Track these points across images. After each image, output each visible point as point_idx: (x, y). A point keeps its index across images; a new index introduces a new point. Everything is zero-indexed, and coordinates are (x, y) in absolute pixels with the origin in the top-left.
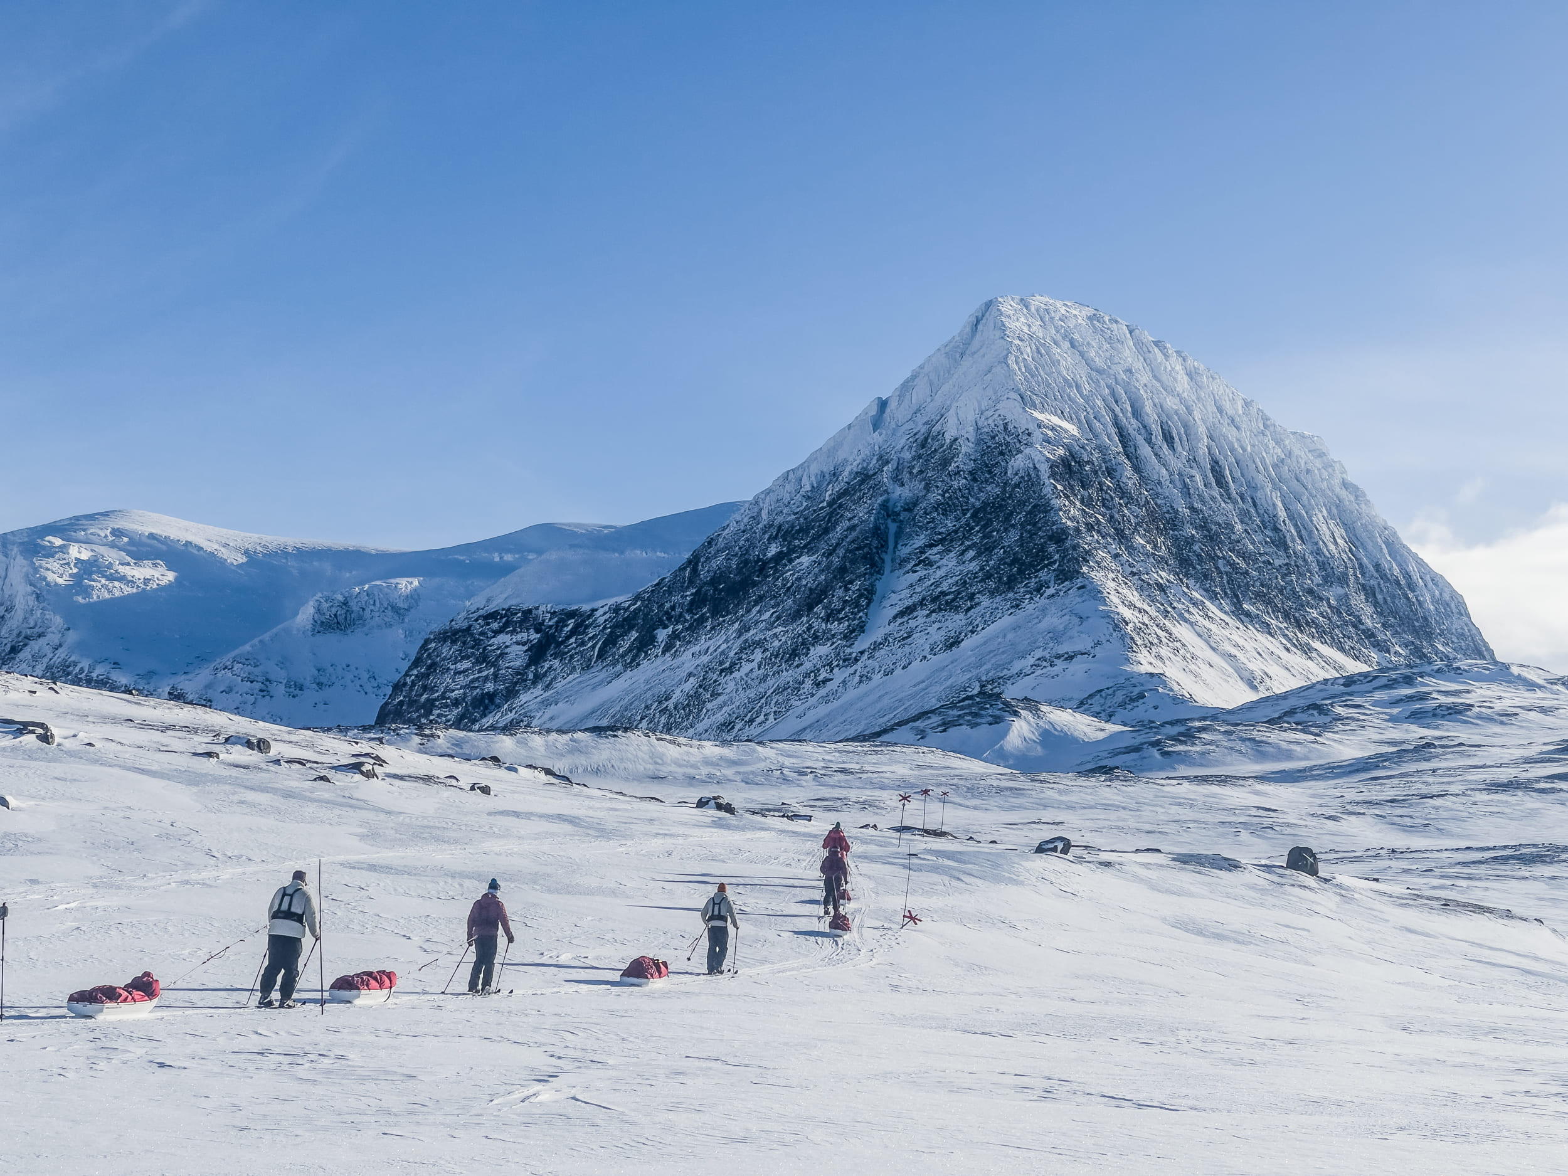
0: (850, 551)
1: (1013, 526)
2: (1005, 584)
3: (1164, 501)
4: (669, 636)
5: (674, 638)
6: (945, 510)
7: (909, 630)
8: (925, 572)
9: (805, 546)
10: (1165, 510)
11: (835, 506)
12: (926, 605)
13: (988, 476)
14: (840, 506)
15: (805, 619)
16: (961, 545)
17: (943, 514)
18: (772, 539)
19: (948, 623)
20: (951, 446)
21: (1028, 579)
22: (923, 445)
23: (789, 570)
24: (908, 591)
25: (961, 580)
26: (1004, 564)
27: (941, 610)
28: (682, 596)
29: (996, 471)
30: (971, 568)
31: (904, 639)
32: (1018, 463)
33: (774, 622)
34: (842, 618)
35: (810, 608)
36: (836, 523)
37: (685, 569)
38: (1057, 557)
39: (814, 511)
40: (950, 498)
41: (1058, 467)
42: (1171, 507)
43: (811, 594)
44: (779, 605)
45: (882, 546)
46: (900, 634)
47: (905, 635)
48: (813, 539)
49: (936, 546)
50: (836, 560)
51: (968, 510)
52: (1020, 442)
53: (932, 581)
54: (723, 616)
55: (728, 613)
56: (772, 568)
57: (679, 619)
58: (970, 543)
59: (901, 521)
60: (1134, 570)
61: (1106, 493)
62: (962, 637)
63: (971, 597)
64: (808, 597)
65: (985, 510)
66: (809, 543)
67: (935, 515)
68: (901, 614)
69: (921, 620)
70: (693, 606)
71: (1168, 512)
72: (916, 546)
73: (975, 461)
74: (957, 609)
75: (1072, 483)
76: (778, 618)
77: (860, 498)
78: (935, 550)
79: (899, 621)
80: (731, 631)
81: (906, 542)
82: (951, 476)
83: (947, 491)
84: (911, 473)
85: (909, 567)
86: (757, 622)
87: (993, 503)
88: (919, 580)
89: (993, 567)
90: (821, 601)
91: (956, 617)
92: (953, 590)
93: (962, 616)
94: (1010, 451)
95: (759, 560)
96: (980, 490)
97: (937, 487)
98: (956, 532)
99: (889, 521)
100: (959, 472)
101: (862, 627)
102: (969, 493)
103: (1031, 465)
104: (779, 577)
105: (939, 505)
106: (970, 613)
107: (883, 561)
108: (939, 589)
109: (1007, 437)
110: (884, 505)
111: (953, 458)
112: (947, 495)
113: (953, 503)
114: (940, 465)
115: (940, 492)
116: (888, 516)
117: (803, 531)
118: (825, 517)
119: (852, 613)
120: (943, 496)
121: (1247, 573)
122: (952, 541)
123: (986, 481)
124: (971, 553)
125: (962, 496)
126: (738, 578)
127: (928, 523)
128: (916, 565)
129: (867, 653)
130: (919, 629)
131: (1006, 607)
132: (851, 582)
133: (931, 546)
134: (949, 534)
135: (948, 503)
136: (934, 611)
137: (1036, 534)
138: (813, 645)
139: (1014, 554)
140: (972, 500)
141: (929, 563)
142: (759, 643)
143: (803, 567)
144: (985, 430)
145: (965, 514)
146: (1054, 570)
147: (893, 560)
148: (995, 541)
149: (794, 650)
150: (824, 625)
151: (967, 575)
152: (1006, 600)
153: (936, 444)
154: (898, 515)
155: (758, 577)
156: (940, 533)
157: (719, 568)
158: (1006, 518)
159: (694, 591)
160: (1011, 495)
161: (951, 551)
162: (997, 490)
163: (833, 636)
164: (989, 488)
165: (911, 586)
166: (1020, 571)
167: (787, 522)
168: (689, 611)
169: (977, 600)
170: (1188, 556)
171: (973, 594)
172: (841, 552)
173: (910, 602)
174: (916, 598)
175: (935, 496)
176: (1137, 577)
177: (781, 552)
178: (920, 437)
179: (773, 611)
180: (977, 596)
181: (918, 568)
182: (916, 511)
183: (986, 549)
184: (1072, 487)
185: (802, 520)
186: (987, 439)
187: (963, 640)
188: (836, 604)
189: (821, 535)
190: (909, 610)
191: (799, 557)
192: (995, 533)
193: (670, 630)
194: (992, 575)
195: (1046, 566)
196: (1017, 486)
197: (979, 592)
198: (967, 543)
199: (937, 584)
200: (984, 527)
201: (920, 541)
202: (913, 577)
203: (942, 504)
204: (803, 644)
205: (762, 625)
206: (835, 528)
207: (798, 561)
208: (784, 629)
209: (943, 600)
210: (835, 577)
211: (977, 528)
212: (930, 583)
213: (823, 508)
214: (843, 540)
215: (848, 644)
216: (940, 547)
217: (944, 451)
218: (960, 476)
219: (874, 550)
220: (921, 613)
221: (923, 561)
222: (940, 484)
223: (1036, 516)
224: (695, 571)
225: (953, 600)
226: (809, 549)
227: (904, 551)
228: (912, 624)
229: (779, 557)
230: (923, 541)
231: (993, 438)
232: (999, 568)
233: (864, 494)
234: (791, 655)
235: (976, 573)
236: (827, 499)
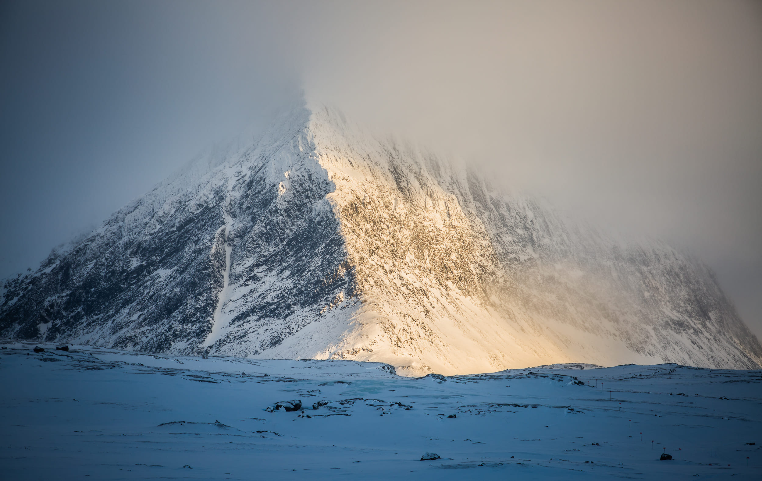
0: (199, 271)
1: (317, 254)
2: (312, 298)
3: (429, 223)
4: (50, 329)
5: (55, 331)
6: (268, 238)
7: (244, 331)
8: (254, 286)
9: (161, 261)
10: (430, 230)
11: (183, 231)
12: (256, 312)
13: (298, 213)
14: (187, 231)
15: (165, 321)
16: (280, 265)
17: (266, 241)
18: (135, 253)
19: (273, 326)
20: (271, 190)
21: (328, 294)
22: (250, 185)
23: (149, 280)
24: (242, 300)
25: (280, 294)
26: (310, 284)
27: (267, 316)
28: (58, 297)
29: (304, 209)
30: (288, 285)
31: (241, 337)
32: (318, 206)
33: (142, 322)
34: (195, 321)
35: (169, 312)
36: (184, 244)
37: (57, 273)
38: (347, 279)
39: (167, 233)
40: (271, 229)
41: (347, 210)
42: (435, 227)
43: (170, 302)
44: (144, 309)
45: (222, 265)
46: (238, 334)
47: (242, 335)
48: (167, 256)
49: (262, 265)
50: (186, 276)
51: (284, 238)
52: (321, 189)
53: (260, 293)
54: (97, 315)
55: (100, 312)
56: (135, 277)
57: (57, 315)
58: (286, 264)
59: (234, 245)
60: (404, 282)
61: (384, 223)
62: (282, 337)
63: (288, 307)
64: (168, 304)
65: (297, 240)
66: (164, 259)
67: (260, 242)
68: (238, 318)
69: (253, 324)
70: (70, 304)
71: (432, 231)
72: (247, 266)
73: (288, 202)
74: (278, 316)
75: (358, 220)
76: (145, 319)
77: (203, 226)
78: (261, 269)
79: (237, 323)
80: (106, 328)
81: (239, 262)
82: (271, 213)
83: (268, 224)
84: (241, 208)
85: (242, 281)
86: (127, 323)
87: (302, 235)
88: (250, 292)
89: (303, 286)
90: (177, 308)
91: (278, 322)
92: (275, 301)
93: (282, 321)
94: (314, 195)
95: (123, 271)
96: (293, 224)
97: (261, 221)
98: (276, 255)
99: (226, 245)
100: (277, 211)
101: (210, 328)
102: (285, 226)
103: (328, 209)
104: (141, 285)
105: (263, 234)
106: (288, 319)
107: (223, 277)
108: (265, 301)
109: (311, 185)
110: (222, 234)
111: (272, 199)
112: (268, 227)
113: (273, 234)
114: (263, 203)
115: (263, 224)
116: (225, 241)
117: (159, 249)
118: (175, 240)
119: (202, 317)
120: (266, 228)
121: (493, 273)
122: (273, 262)
123: (297, 217)
124: (287, 273)
125: (280, 228)
126: (107, 285)
127: (255, 248)
128: (247, 280)
129: (214, 348)
130: (252, 330)
131: (312, 315)
132: (200, 294)
133: (258, 265)
134: (271, 257)
135: (269, 234)
136: (262, 317)
137: (332, 262)
138: (174, 341)
139: (318, 277)
140: (287, 231)
141: (255, 279)
142: (131, 339)
143: (160, 280)
144: (295, 179)
145: (282, 242)
146: (345, 289)
147: (230, 276)
148: (304, 265)
149: (159, 345)
150: (181, 326)
151: (285, 290)
152: (312, 310)
153: (259, 188)
154: (232, 240)
155: (124, 284)
156: (264, 256)
157: (90, 276)
158: (311, 247)
159: (69, 292)
160: (315, 230)
161: (272, 270)
162: (305, 225)
163: (189, 334)
164: (299, 222)
165: (244, 296)
166: (322, 289)
167: (145, 241)
168: (66, 309)
169: (292, 310)
170: (447, 263)
171: (290, 305)
172: (191, 270)
173: (244, 309)
174: (249, 307)
175: (258, 228)
176: (405, 287)
177: (141, 266)
178: (247, 179)
179: (139, 313)
180: (292, 306)
181: (249, 283)
182: (246, 238)
183: (298, 271)
184: (358, 224)
185: (157, 240)
186: (297, 186)
187: (283, 339)
188: (190, 311)
189: (172, 253)
190: (244, 316)
191: (156, 270)
192: (304, 258)
193: (50, 324)
194: (302, 291)
195: (340, 285)
196: (319, 223)
197: (293, 304)
198: (285, 264)
199: (263, 296)
200: (297, 252)
201: (250, 262)
202: (245, 290)
203: (265, 233)
204: (165, 340)
205: (132, 325)
206: (184, 248)
207: (155, 273)
208: (149, 328)
209: (268, 308)
210: (187, 290)
211: (291, 253)
212: (258, 294)
213: (173, 232)
214: (192, 261)
215: (200, 340)
216: (264, 266)
217: (266, 193)
218: (278, 213)
219: (216, 270)
220: (253, 318)
221: (253, 277)
222: (263, 219)
223: (332, 247)
224: (67, 276)
225: (276, 309)
226: (163, 263)
227: (238, 270)
228: (247, 326)
229: (139, 270)
230: (252, 262)
231: (301, 185)
232: (307, 286)
233: (205, 222)
234: (157, 349)
235: (292, 289)
236: (177, 224)
